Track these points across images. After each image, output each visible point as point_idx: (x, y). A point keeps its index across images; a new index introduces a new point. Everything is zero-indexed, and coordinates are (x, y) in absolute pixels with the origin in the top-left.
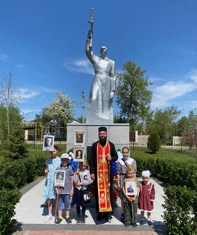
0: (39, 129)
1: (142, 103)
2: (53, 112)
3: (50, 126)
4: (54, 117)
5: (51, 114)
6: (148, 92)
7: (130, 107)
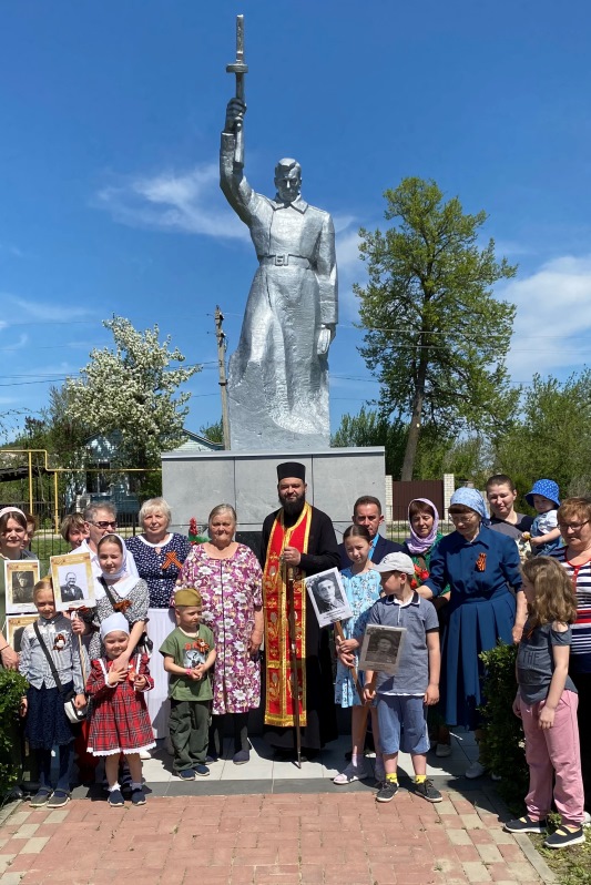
0: (41, 479)
1: (471, 354)
2: (97, 407)
3: (89, 466)
4: (103, 425)
5: (89, 414)
6: (494, 308)
7: (421, 373)
